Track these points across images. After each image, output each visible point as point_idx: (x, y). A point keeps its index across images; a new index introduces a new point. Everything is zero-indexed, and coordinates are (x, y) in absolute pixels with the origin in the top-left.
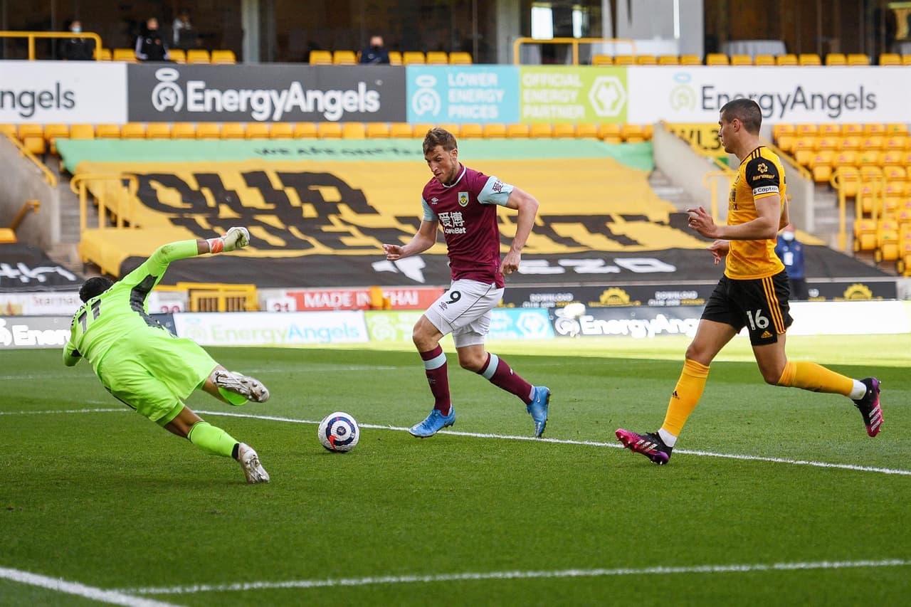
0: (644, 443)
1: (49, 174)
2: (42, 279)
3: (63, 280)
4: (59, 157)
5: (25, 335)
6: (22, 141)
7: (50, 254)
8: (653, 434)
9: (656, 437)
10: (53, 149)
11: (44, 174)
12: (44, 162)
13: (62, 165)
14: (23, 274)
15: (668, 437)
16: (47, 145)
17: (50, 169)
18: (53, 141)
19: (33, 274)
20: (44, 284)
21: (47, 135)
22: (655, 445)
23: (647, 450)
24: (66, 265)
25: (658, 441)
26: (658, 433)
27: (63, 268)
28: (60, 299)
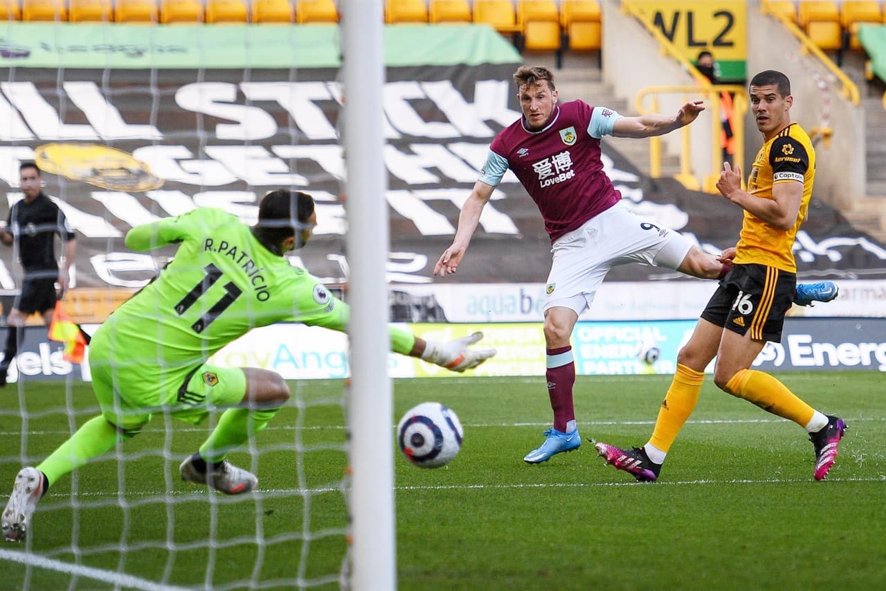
0: (626, 459)
1: (848, 82)
2: (835, 256)
3: (871, 260)
4: (863, 56)
5: (807, 350)
6: (804, 28)
7: (848, 215)
8: (638, 449)
9: (641, 453)
10: (855, 42)
11: (839, 83)
12: (839, 65)
13: (870, 68)
14: (803, 249)
15: (656, 453)
16: (845, 35)
17: (850, 76)
18: (855, 28)
19: (821, 248)
20: (839, 265)
21: (846, 19)
22: (639, 462)
23: (631, 467)
24: (873, 233)
25: (643, 457)
26: (643, 448)
27: (870, 239)
28: (867, 291)
